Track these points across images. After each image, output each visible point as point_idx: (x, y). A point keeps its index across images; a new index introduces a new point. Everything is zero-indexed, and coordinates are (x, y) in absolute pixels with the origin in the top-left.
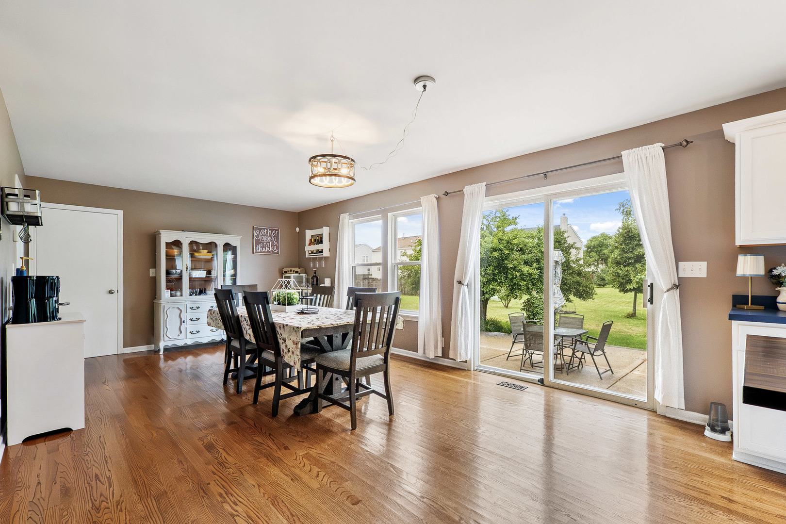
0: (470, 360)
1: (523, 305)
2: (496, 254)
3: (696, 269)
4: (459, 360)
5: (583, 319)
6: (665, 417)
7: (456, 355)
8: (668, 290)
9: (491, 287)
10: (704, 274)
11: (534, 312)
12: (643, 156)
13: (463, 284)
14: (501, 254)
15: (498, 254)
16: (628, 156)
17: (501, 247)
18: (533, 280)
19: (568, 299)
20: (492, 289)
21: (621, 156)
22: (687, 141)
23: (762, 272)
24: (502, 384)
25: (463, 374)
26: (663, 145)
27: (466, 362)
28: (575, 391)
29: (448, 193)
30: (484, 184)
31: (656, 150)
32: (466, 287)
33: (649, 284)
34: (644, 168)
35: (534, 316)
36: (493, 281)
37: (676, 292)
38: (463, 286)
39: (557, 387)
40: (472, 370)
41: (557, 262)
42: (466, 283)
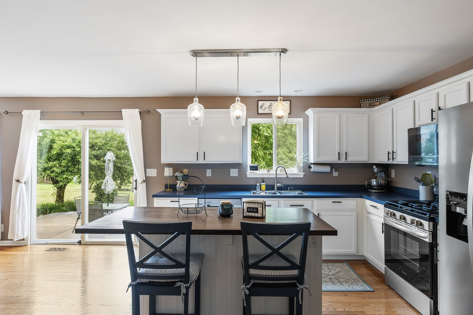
0: (27, 238)
1: (93, 189)
2: (69, 151)
3: (153, 173)
4: (16, 240)
5: (129, 196)
7: (13, 236)
8: (141, 183)
9: (65, 176)
10: (155, 176)
11: (102, 194)
12: (131, 114)
13: (20, 182)
14: (74, 151)
15: (71, 151)
16: (125, 112)
17: (74, 145)
18: (101, 170)
19: (129, 181)
20: (66, 178)
21: (122, 112)
22: (148, 111)
23: (172, 175)
24: (51, 250)
25: (20, 249)
26: (140, 110)
27: (23, 240)
28: (99, 244)
29: (8, 113)
30: (39, 111)
31: (136, 112)
32: (23, 185)
33: (135, 180)
34: (131, 120)
35: (102, 197)
36: (67, 172)
37: (145, 184)
38: (20, 183)
39: (89, 244)
40: (29, 244)
41: (109, 160)
42: (23, 181)
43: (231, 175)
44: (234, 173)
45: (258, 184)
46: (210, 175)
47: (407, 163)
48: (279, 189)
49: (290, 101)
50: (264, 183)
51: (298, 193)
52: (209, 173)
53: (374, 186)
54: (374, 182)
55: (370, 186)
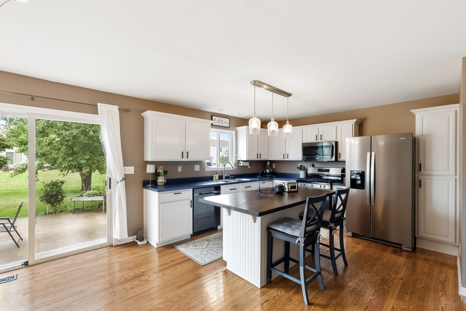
3: (130, 170)
6: (117, 246)
8: (121, 181)
10: (133, 172)
12: (109, 110)
16: (101, 106)
21: (97, 105)
22: (129, 110)
23: (154, 171)
26: (119, 108)
31: (115, 109)
33: (109, 179)
34: (110, 117)
37: (124, 181)
43: (196, 170)
44: (197, 168)
45: (214, 176)
46: (180, 171)
47: (301, 160)
48: (227, 178)
49: (229, 119)
50: (217, 175)
51: (237, 180)
52: (180, 169)
53: (268, 173)
54: (268, 171)
55: (266, 173)
